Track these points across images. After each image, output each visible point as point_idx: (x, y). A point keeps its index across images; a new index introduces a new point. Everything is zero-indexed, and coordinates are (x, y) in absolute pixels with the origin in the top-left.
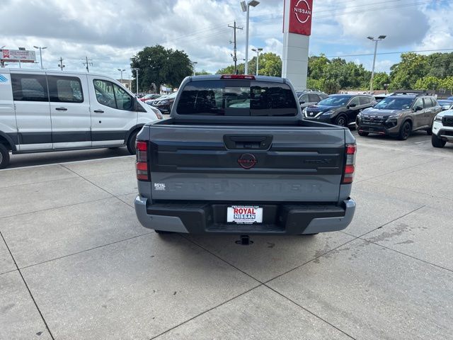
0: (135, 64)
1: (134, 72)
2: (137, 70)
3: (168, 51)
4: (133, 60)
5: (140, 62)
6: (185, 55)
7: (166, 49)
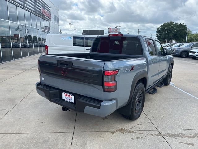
0: (158, 31)
1: (157, 35)
2: (158, 33)
3: (176, 24)
4: (158, 29)
5: (161, 30)
6: (185, 25)
7: (175, 23)
